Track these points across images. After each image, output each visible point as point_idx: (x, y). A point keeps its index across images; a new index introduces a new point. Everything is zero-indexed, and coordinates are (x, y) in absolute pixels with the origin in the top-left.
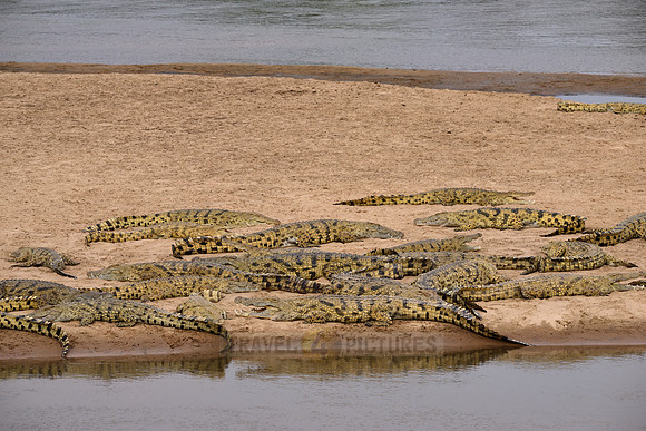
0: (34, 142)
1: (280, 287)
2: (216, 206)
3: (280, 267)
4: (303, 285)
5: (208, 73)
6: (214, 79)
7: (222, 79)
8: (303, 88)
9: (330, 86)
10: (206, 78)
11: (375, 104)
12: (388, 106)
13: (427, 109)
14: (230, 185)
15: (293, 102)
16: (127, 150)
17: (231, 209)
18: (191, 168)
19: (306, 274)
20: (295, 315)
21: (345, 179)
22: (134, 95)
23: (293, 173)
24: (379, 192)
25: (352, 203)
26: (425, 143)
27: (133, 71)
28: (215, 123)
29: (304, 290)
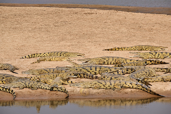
0: (5, 29)
1: (84, 77)
2: (64, 51)
3: (85, 71)
4: (92, 77)
5: (62, 7)
6: (64, 9)
7: (66, 9)
8: (92, 12)
9: (101, 11)
10: (61, 9)
11: (116, 18)
12: (121, 18)
13: (133, 19)
14: (69, 44)
15: (89, 17)
16: (35, 32)
17: (68, 51)
18: (56, 38)
19: (93, 73)
20: (89, 86)
21: (106, 42)
22: (37, 14)
23: (89, 40)
24: (117, 46)
25: (108, 50)
26: (132, 30)
27: (37, 6)
28: (64, 23)
29: (92, 78)
